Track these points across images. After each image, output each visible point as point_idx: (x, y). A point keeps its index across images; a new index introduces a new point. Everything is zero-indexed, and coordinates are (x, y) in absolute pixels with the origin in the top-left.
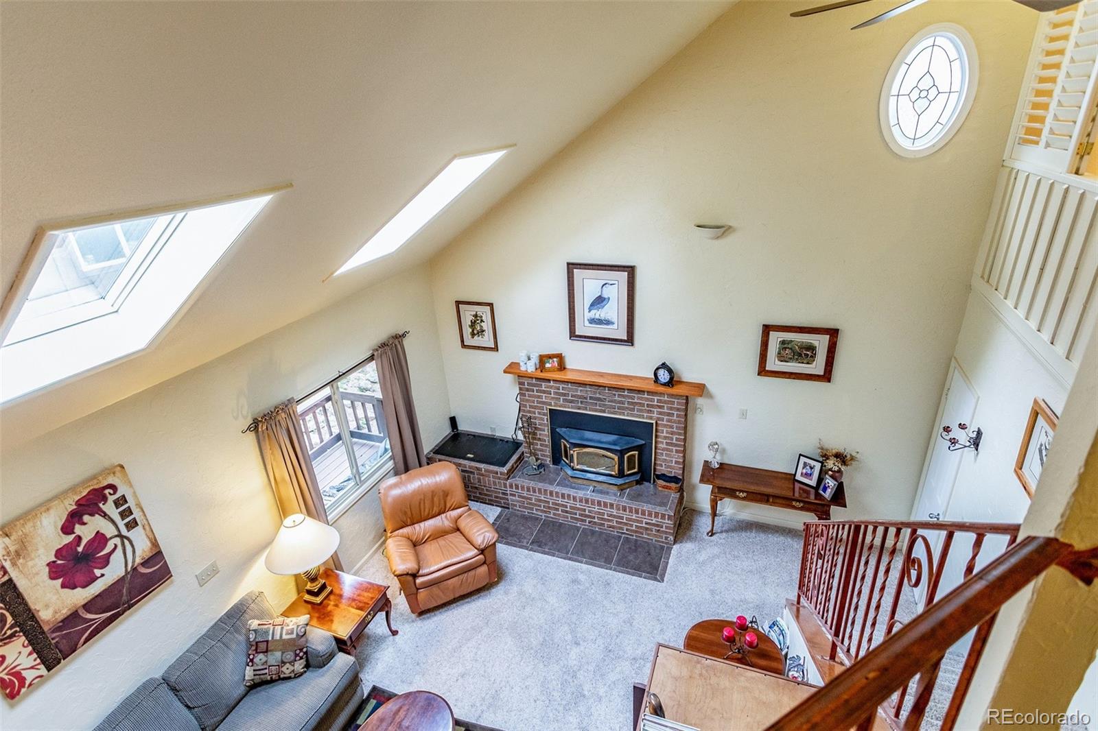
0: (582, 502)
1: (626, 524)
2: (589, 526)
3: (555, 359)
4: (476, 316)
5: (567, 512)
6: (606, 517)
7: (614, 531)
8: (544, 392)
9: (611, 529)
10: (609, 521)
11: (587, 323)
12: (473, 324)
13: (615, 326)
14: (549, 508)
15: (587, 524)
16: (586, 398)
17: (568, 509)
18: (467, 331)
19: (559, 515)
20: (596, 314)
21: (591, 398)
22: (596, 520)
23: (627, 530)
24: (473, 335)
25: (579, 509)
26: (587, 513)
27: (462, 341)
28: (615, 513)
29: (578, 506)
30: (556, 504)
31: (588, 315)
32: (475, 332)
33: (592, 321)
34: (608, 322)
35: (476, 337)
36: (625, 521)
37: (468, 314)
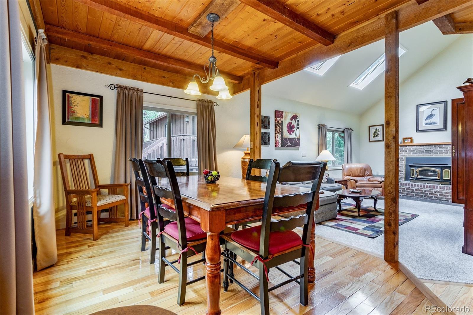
0: (422, 187)
1: (445, 195)
2: (425, 198)
3: (409, 140)
4: (376, 130)
5: (413, 192)
6: (434, 193)
7: (438, 200)
8: (404, 151)
9: (436, 199)
10: (436, 194)
11: (424, 125)
12: (375, 133)
13: (438, 124)
14: (405, 191)
15: (424, 197)
16: (423, 151)
17: (414, 191)
18: (372, 135)
19: (409, 194)
20: (429, 121)
21: (426, 151)
22: (429, 195)
23: (445, 198)
24: (374, 137)
25: (419, 190)
26: (424, 192)
27: (369, 140)
28: (439, 191)
29: (419, 189)
30: (408, 189)
31: (425, 122)
32: (375, 136)
33: (427, 124)
34: (434, 123)
35: (375, 138)
36: (444, 194)
37: (373, 130)
